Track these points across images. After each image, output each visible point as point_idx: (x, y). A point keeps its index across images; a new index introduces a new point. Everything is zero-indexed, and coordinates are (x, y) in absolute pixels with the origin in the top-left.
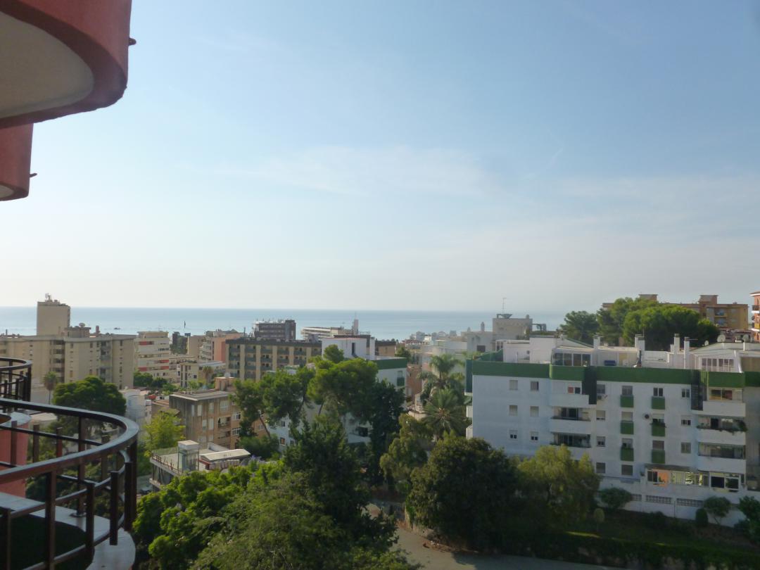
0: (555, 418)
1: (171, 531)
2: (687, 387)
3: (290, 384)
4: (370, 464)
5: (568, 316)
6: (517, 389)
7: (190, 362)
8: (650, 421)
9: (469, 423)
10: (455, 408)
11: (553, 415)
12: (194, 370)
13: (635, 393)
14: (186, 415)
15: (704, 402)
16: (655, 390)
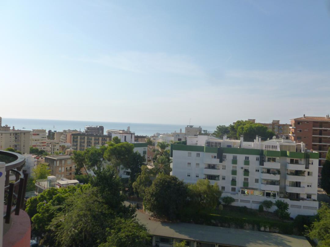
0: (206, 168)
1: (41, 211)
2: (258, 156)
3: (97, 153)
4: (129, 186)
5: (218, 127)
6: (191, 156)
7: (55, 143)
8: (243, 170)
9: (171, 170)
10: (166, 164)
11: (205, 167)
12: (57, 147)
13: (238, 158)
14: (52, 166)
15: (264, 163)
16: (246, 157)
